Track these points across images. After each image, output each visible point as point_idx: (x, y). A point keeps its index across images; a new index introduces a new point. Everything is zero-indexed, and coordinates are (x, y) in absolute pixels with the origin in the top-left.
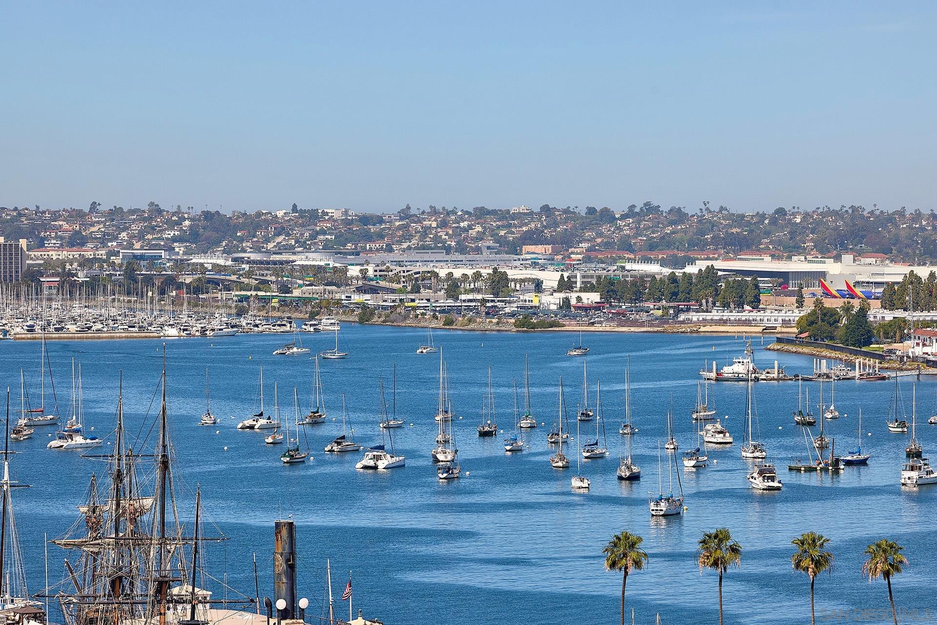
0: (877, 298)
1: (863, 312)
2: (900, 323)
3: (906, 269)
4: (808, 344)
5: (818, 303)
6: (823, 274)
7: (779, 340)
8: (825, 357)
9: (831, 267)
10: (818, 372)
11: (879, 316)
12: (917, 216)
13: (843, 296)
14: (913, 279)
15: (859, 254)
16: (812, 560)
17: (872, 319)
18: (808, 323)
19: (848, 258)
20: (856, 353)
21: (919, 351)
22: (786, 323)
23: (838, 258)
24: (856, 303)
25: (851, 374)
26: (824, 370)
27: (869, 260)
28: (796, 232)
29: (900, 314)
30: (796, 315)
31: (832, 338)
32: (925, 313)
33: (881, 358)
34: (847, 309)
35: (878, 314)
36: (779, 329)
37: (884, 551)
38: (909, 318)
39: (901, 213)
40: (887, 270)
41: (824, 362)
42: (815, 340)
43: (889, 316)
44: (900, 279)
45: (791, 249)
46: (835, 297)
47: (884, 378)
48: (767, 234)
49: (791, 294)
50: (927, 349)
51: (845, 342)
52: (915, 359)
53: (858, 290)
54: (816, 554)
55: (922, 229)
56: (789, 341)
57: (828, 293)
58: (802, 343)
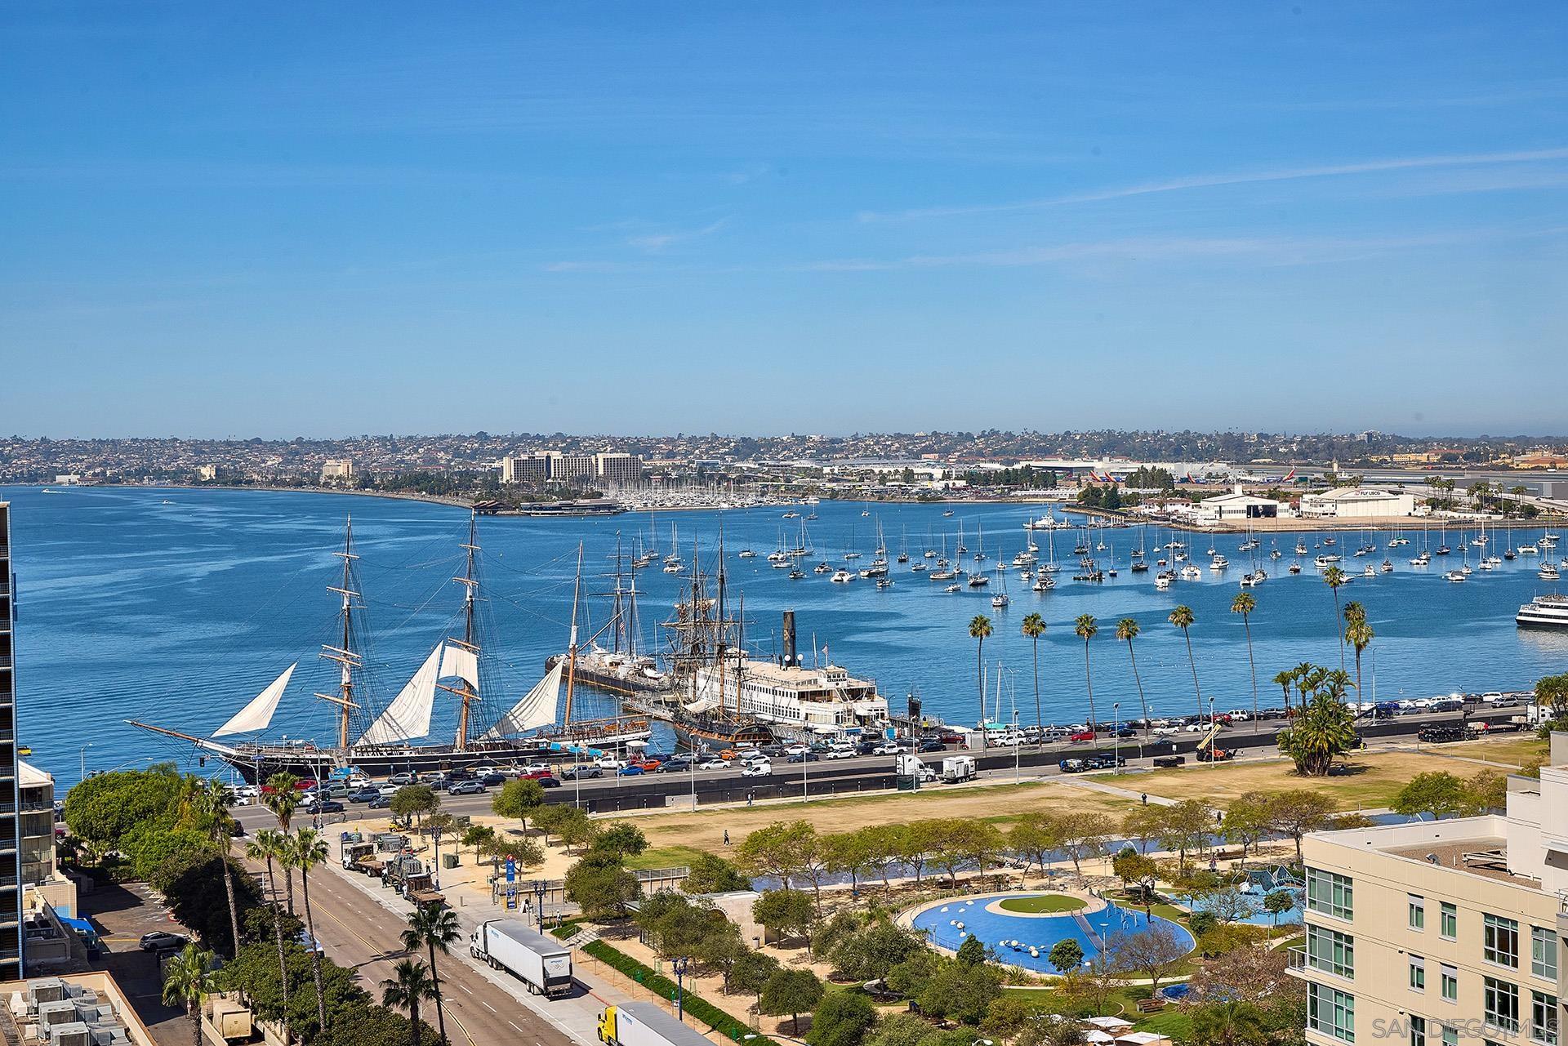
0: (1123, 481)
1: (1115, 489)
2: (1136, 495)
3: (1140, 465)
4: (1084, 508)
5: (1089, 484)
6: (1092, 468)
7: (1068, 506)
8: (1093, 515)
9: (1097, 464)
10: (1090, 523)
11: (1124, 492)
12: (1146, 434)
13: (1104, 481)
14: (1143, 470)
15: (1112, 457)
16: (1087, 629)
17: (1120, 493)
18: (1084, 496)
19: (1106, 459)
20: (1111, 513)
21: (1147, 511)
22: (1071, 496)
23: (1100, 459)
24: (1111, 484)
25: (1108, 524)
26: (1093, 522)
27: (1118, 460)
28: (1076, 444)
29: (1136, 490)
30: (1077, 491)
31: (1097, 505)
32: (1150, 489)
33: (1126, 515)
34: (1106, 488)
35: (1123, 490)
36: (1067, 500)
37: (1127, 624)
38: (1141, 492)
39: (1136, 433)
40: (1128, 466)
41: (1093, 518)
42: (1088, 506)
43: (1130, 491)
44: (1136, 470)
45: (1074, 454)
46: (1099, 481)
47: (1127, 527)
48: (1060, 446)
49: (1075, 480)
50: (1150, 510)
51: (1105, 507)
52: (1145, 515)
53: (1112, 477)
54: (1089, 627)
55: (1148, 442)
56: (1073, 507)
57: (1095, 479)
58: (1080, 507)
